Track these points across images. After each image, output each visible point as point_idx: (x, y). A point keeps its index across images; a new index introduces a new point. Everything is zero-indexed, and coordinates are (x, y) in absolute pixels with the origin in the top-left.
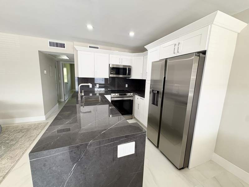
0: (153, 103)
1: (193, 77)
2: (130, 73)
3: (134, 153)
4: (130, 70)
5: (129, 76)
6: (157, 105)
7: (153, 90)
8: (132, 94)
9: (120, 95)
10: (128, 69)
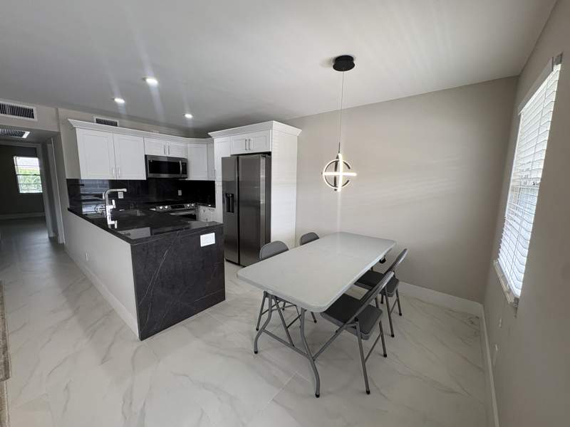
0: (229, 211)
1: (263, 176)
2: (185, 171)
3: (214, 243)
4: (185, 165)
5: (184, 176)
6: (233, 212)
7: (226, 194)
8: (193, 205)
9: (172, 207)
10: (182, 163)
